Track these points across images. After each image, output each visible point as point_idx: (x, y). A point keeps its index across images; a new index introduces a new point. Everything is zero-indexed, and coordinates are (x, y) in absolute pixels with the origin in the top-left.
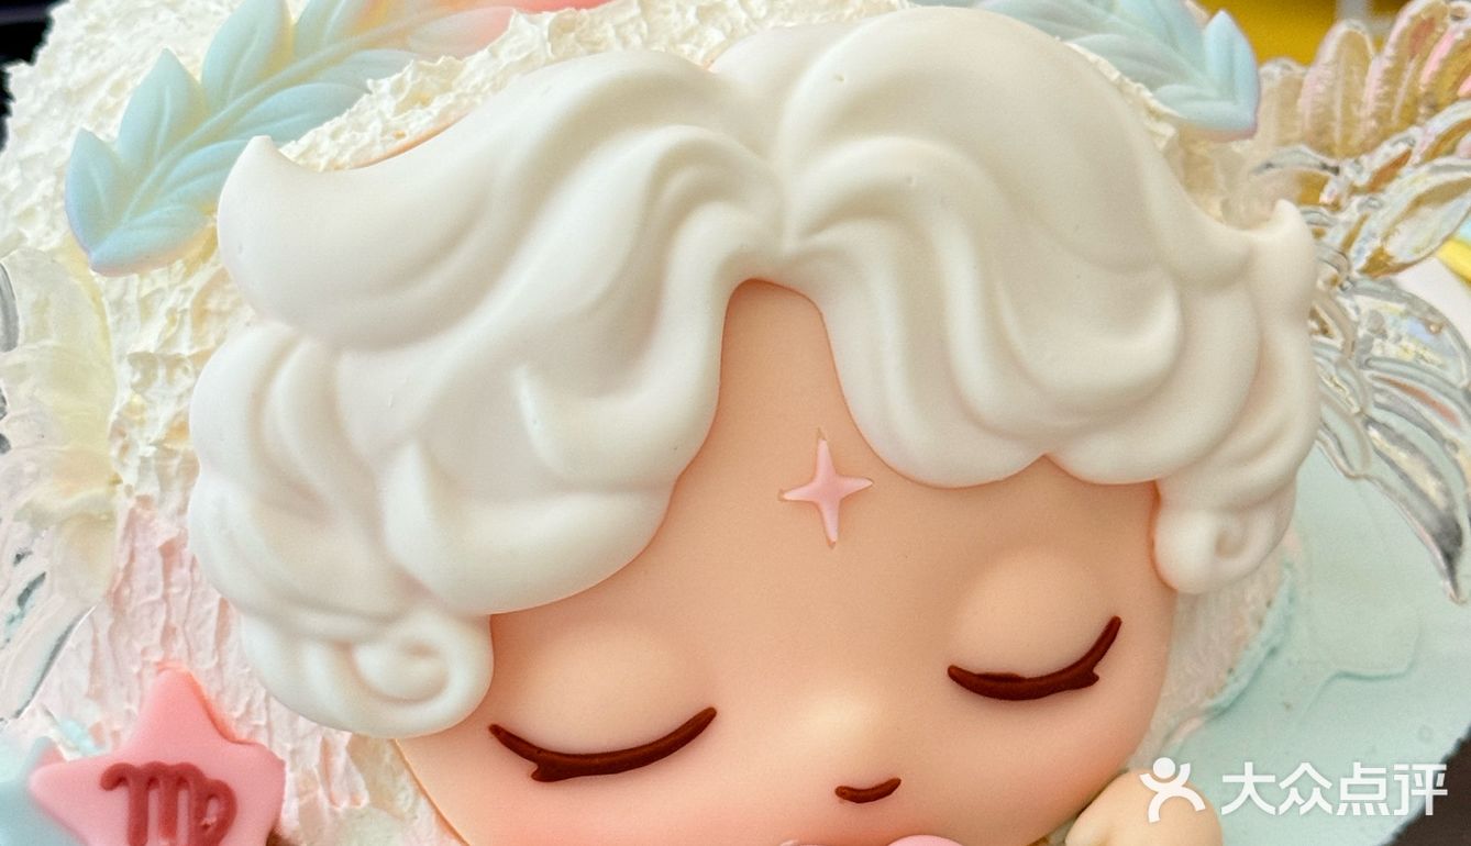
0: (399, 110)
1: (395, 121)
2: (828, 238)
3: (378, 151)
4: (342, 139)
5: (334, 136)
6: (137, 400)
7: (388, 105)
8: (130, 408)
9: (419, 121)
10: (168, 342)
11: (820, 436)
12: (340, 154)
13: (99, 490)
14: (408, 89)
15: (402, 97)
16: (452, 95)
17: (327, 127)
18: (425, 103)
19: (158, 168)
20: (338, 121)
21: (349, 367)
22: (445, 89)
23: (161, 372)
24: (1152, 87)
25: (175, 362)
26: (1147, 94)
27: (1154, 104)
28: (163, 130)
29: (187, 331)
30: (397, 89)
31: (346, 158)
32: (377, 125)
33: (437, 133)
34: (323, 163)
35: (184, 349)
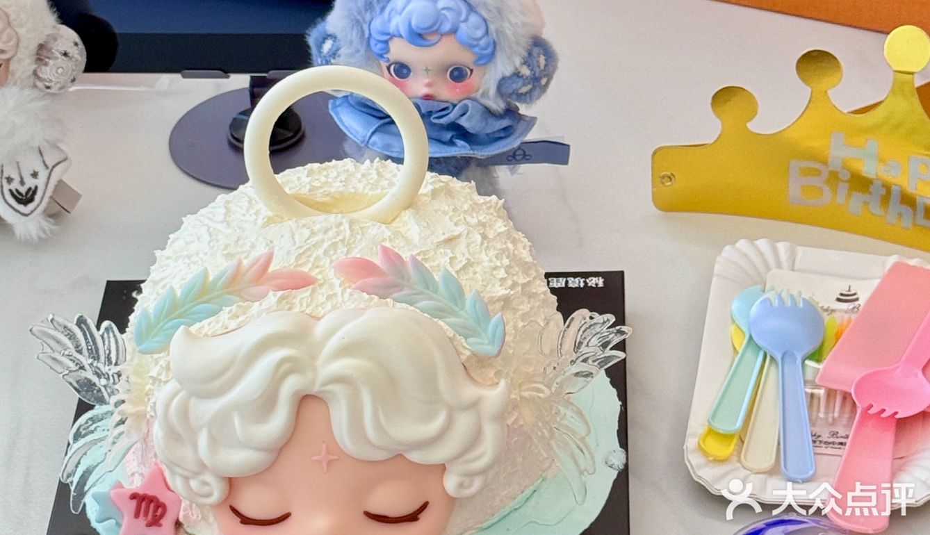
0: (229, 318)
1: (227, 322)
2: (330, 387)
3: (219, 332)
4: (212, 325)
5: (209, 324)
6: (152, 387)
7: (227, 316)
8: (150, 390)
9: (232, 325)
10: (159, 374)
11: (324, 442)
12: (209, 330)
13: (143, 408)
14: (233, 312)
15: (230, 315)
16: (245, 316)
17: (208, 321)
18: (238, 317)
19: (161, 324)
20: (213, 318)
21: (193, 401)
22: (245, 313)
23: (157, 383)
24: (466, 338)
25: (160, 380)
26: (463, 340)
27: (465, 344)
28: (164, 313)
29: (164, 373)
30: (230, 311)
31: (209, 333)
32: (221, 323)
33: (236, 329)
34: (204, 333)
35: (163, 378)
